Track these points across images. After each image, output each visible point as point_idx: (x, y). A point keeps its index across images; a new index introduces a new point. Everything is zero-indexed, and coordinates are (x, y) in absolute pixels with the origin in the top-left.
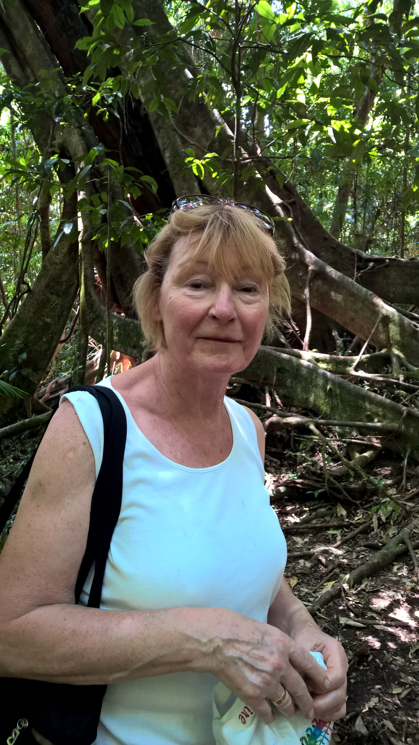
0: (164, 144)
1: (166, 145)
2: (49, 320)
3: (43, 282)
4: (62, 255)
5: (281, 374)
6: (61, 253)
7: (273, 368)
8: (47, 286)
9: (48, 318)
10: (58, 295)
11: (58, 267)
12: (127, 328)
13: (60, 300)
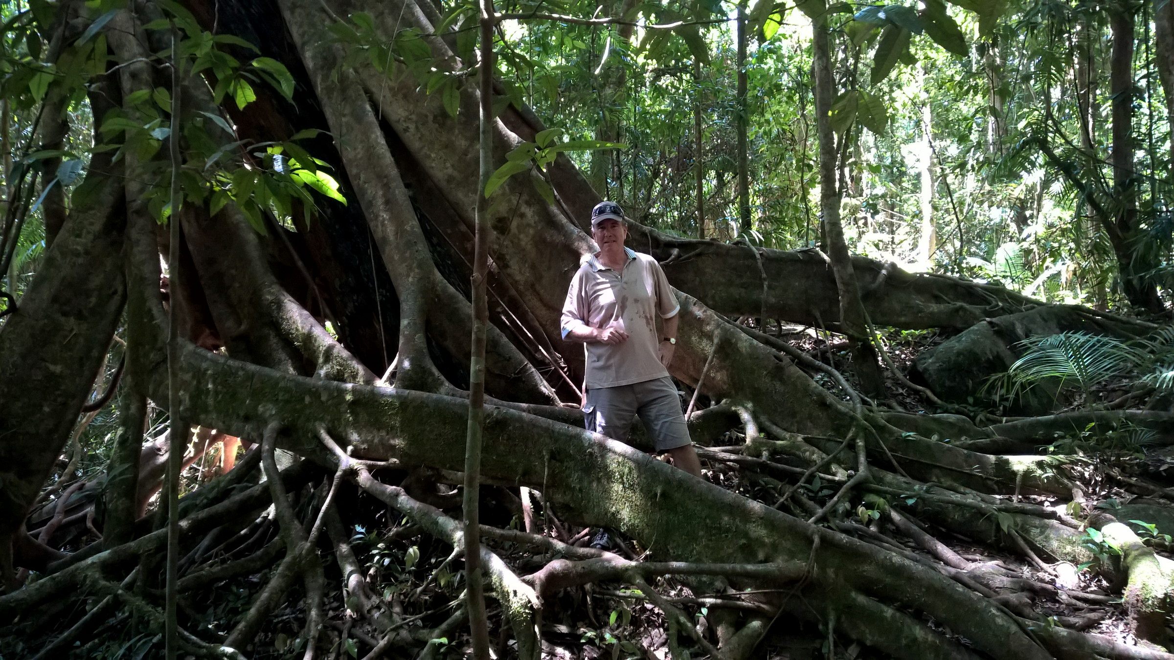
0: (302, 35)
1: (306, 37)
2: (57, 369)
3: (46, 293)
4: (91, 237)
5: (558, 464)
6: (89, 233)
7: (540, 452)
8: (55, 299)
9: (55, 363)
10: (80, 316)
11: (80, 260)
12: (230, 380)
13: (84, 326)
